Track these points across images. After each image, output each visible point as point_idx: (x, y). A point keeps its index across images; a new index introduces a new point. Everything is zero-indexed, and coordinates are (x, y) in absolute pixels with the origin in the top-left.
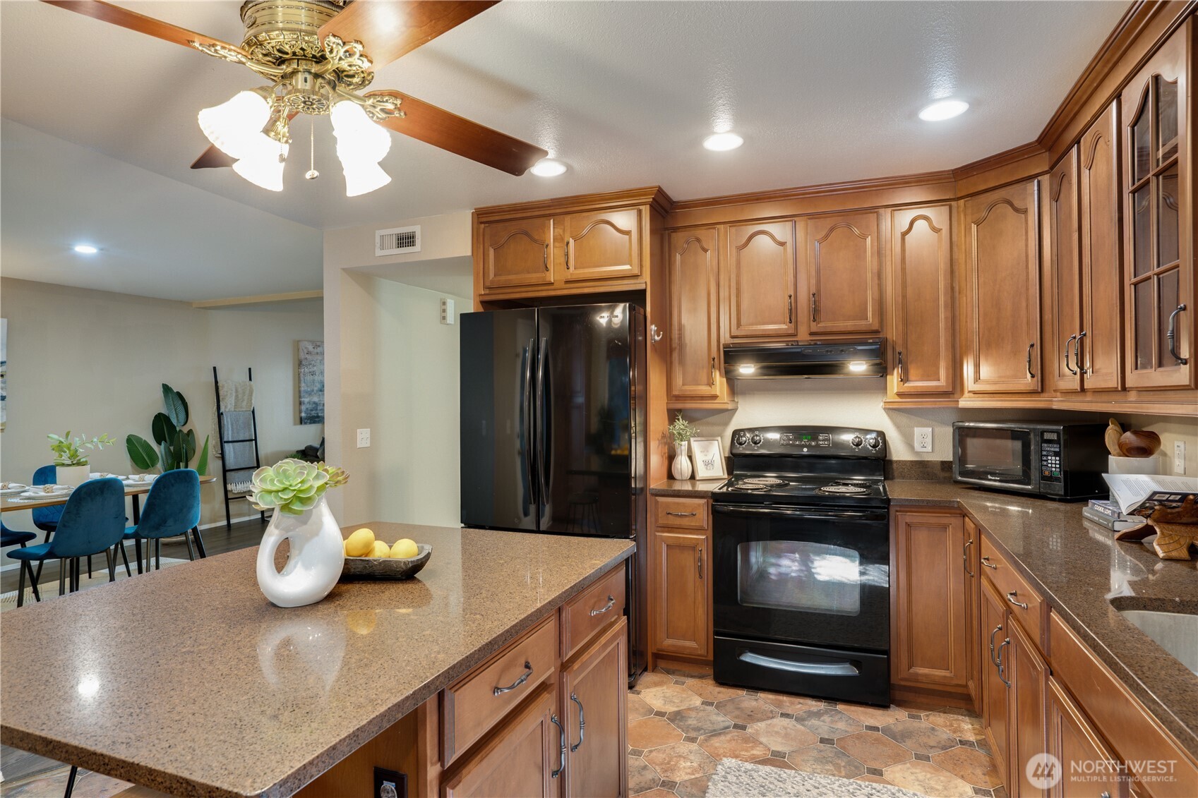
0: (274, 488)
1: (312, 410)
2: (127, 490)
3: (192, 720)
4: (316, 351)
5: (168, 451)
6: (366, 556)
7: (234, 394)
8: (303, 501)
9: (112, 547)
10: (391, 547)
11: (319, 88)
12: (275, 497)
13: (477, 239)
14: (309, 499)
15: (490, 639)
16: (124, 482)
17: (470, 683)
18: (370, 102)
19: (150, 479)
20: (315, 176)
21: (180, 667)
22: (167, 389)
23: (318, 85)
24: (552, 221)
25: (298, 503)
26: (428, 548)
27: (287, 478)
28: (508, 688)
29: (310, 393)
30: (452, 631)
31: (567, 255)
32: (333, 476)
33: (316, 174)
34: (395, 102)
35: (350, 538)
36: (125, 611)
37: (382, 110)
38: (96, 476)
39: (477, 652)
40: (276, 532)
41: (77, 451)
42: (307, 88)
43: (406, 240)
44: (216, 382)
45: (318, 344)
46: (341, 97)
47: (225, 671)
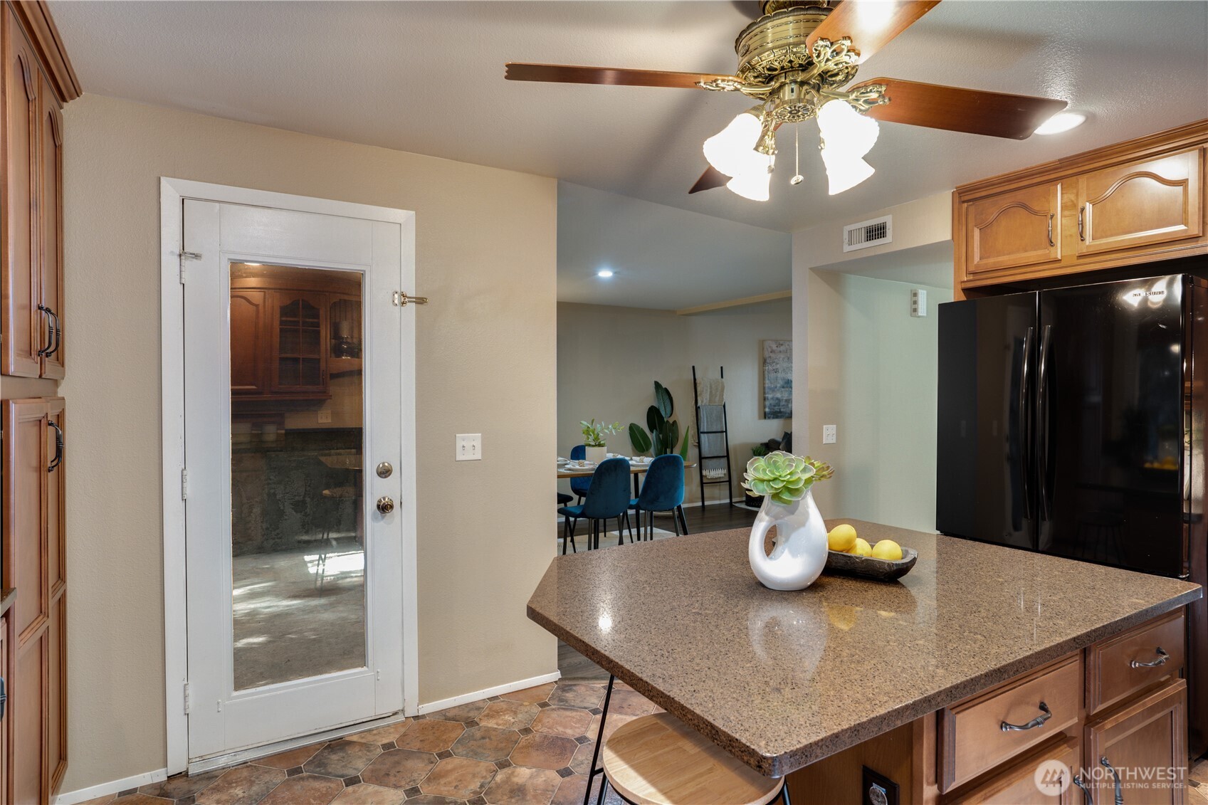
0: (766, 478)
1: (775, 406)
2: (632, 468)
3: (708, 673)
4: (779, 349)
5: (658, 437)
6: (847, 552)
7: (709, 390)
8: (793, 492)
9: (621, 514)
10: (872, 547)
11: (805, 95)
12: (767, 486)
13: (959, 220)
14: (797, 490)
15: (998, 666)
16: (630, 462)
17: (973, 708)
18: (853, 96)
19: (648, 460)
20: (800, 181)
21: (693, 625)
22: (657, 385)
23: (803, 91)
24: (1059, 187)
25: (787, 494)
26: (913, 553)
27: (777, 468)
28: (1020, 727)
29: (773, 390)
30: (950, 647)
31: (1082, 224)
32: (819, 470)
33: (801, 178)
34: (880, 90)
35: (832, 531)
36: (646, 568)
37: (866, 102)
38: (610, 456)
39: (983, 677)
40: (767, 518)
41: (598, 435)
42: (793, 98)
43: (877, 232)
44: (695, 379)
45: (781, 342)
46: (827, 98)
47: (729, 636)
